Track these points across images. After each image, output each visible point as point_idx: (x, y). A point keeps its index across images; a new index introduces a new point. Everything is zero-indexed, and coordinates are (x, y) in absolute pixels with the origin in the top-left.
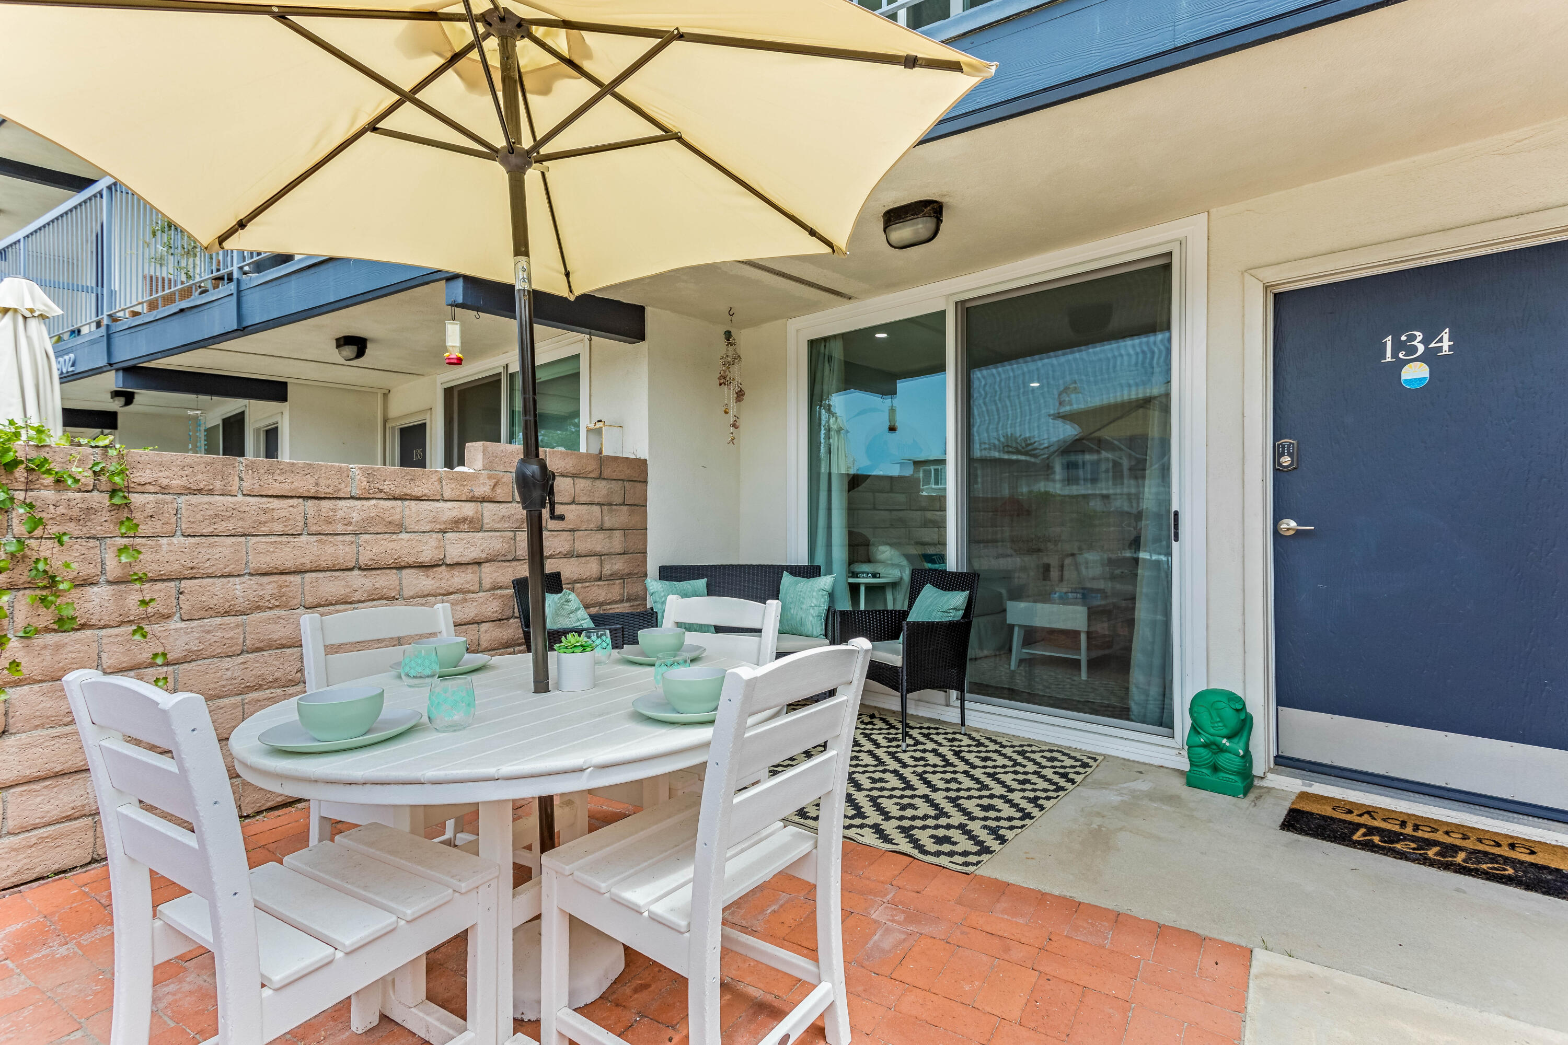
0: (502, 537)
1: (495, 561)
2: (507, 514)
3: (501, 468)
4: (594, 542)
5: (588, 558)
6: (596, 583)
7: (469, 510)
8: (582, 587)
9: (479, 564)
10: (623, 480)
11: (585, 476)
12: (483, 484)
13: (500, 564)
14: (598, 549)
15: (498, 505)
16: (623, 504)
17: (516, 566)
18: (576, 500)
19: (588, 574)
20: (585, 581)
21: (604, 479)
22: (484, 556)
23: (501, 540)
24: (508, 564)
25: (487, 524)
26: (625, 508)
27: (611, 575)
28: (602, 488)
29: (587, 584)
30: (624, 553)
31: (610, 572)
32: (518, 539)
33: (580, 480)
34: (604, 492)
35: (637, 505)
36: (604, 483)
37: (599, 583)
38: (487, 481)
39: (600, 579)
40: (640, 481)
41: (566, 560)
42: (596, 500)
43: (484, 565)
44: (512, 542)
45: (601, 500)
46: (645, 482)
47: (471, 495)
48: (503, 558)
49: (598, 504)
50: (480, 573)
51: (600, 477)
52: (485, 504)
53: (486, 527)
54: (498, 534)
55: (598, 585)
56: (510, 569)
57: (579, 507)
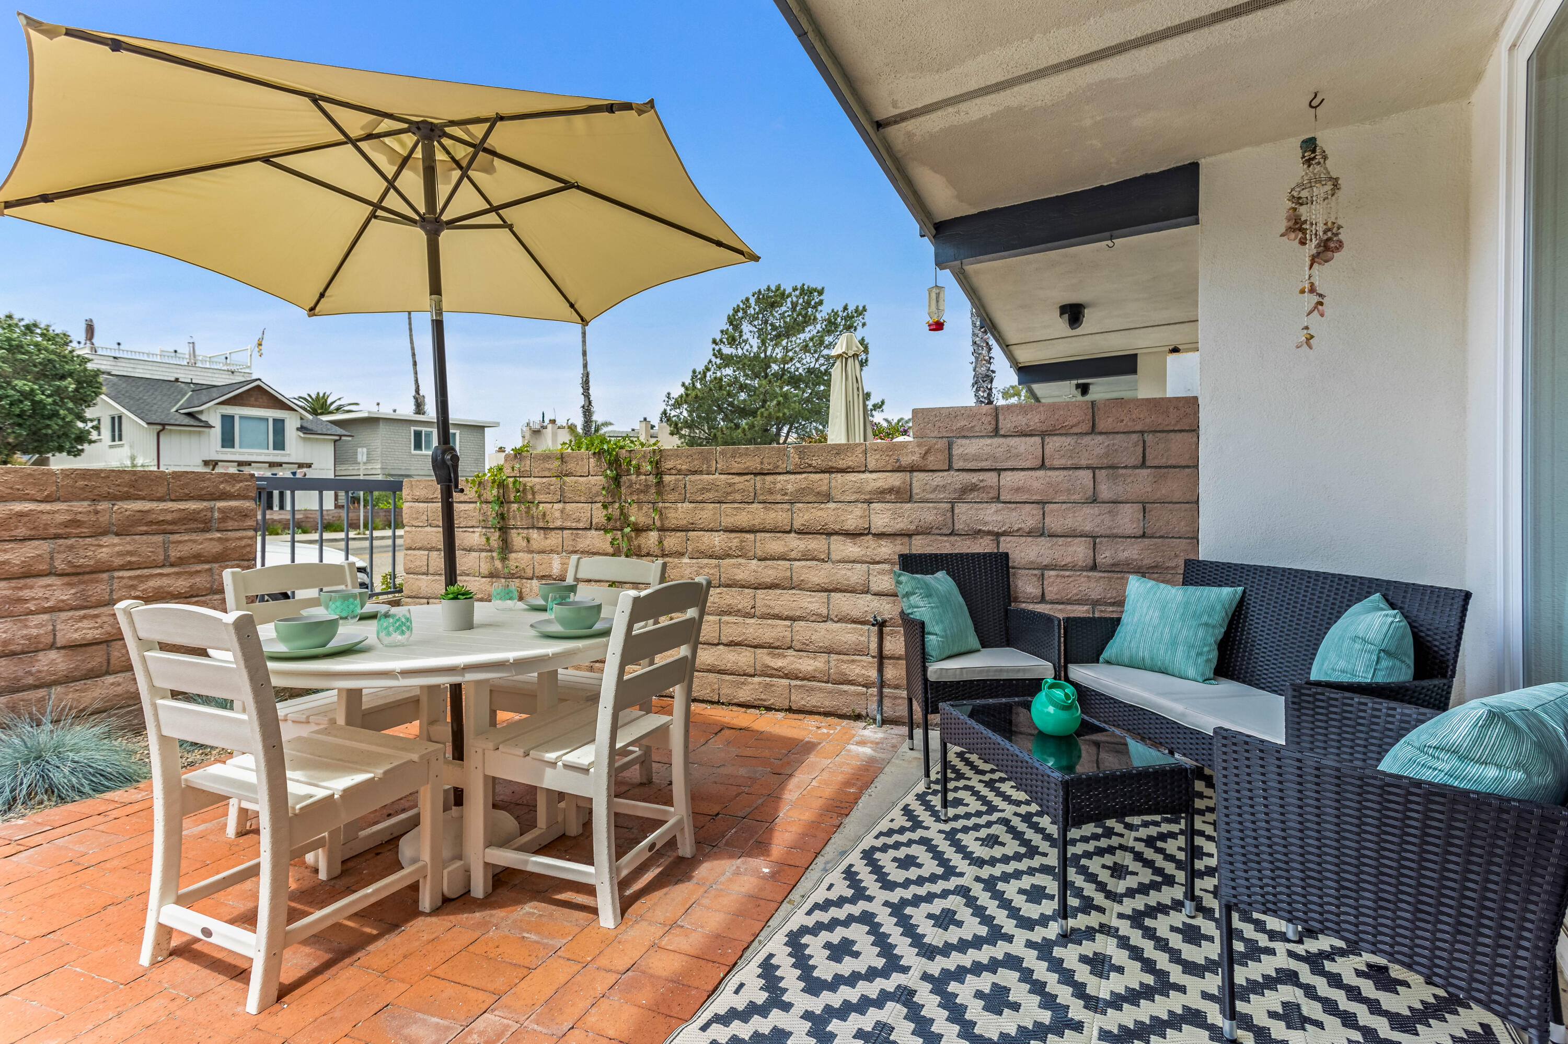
0: (935, 508)
1: (929, 533)
2: (941, 484)
3: (936, 434)
4: (1080, 519)
5: (1069, 539)
6: (1085, 573)
7: (895, 480)
8: (1057, 576)
9: (910, 536)
10: (1142, 432)
11: (1064, 432)
12: (911, 452)
13: (933, 537)
14: (1087, 528)
15: (930, 474)
16: (1143, 465)
17: (956, 541)
18: (1047, 463)
19: (1069, 559)
20: (1064, 568)
21: (1101, 433)
22: (913, 527)
23: (935, 511)
24: (946, 538)
25: (917, 494)
26: (1145, 472)
27: (1113, 565)
28: (1095, 447)
29: (1067, 573)
30: (1144, 536)
31: (1109, 561)
32: (956, 511)
33: (1055, 438)
34: (1100, 451)
35: (1175, 467)
36: (1100, 438)
37: (1091, 574)
38: (917, 449)
39: (1094, 567)
40: (1181, 431)
41: (1030, 539)
42: (1084, 463)
43: (914, 537)
44: (949, 514)
45: (1094, 462)
46: (1194, 430)
47: (898, 464)
48: (938, 531)
49: (1088, 468)
50: (910, 545)
51: (1093, 430)
52: (915, 474)
53: (916, 497)
54: (931, 505)
55: (1088, 577)
56: (947, 544)
57: (1049, 473)
